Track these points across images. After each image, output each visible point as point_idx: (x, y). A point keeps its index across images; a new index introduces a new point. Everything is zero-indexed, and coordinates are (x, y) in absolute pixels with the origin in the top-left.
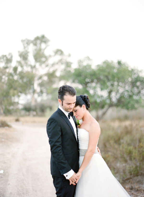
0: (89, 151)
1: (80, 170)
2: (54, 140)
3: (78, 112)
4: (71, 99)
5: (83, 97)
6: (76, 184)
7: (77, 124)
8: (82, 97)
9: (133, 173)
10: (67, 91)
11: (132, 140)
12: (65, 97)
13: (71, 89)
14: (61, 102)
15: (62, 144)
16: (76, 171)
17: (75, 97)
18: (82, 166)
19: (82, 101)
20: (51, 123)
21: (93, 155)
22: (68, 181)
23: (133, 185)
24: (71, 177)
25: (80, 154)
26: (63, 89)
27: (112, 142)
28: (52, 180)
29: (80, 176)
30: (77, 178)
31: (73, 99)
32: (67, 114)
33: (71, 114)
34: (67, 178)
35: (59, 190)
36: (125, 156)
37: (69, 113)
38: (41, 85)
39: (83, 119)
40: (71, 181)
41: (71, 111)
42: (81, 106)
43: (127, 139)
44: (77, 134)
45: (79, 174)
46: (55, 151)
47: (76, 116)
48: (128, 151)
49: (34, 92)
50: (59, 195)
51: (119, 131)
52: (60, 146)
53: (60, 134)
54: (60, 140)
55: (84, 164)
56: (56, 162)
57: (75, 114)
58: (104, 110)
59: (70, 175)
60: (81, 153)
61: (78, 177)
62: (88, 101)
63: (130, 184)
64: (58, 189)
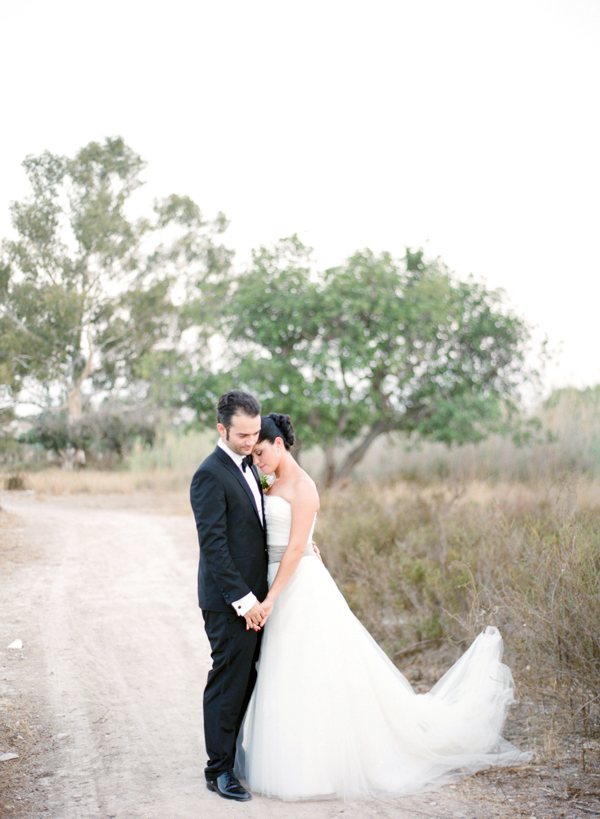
0: (291, 548)
1: (270, 595)
2: (210, 522)
3: (264, 456)
4: (248, 424)
5: (278, 419)
6: (263, 628)
7: (263, 487)
8: (274, 419)
9: (424, 635)
10: (240, 404)
11: (433, 543)
12: (235, 419)
13: (248, 400)
14: (225, 431)
15: (228, 532)
16: (262, 596)
17: (258, 419)
18: (275, 586)
19: (275, 430)
20: (203, 480)
21: (300, 558)
22: (242, 620)
23: (423, 671)
24: (250, 611)
25: (271, 559)
26: (229, 400)
27: (366, 546)
28: (203, 622)
29: (271, 610)
30: (264, 614)
31: (254, 424)
32: (238, 460)
33: (249, 461)
34: (241, 613)
35: (221, 645)
36: (405, 587)
37: (244, 457)
38: (106, 342)
39: (277, 472)
40: (248, 621)
41: (249, 452)
42: (272, 441)
43: (416, 537)
44: (263, 509)
45: (267, 602)
46: (211, 548)
47: (262, 465)
48: (413, 573)
49: (79, 369)
50: (218, 658)
51: (393, 516)
52: (224, 536)
53: (224, 507)
54: (223, 522)
55: (279, 579)
56: (215, 576)
57: (256, 460)
58: (358, 441)
59: (246, 605)
60: (272, 555)
61: (266, 610)
62: (289, 427)
63: (414, 667)
64: (217, 644)
